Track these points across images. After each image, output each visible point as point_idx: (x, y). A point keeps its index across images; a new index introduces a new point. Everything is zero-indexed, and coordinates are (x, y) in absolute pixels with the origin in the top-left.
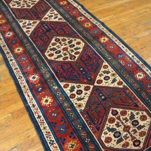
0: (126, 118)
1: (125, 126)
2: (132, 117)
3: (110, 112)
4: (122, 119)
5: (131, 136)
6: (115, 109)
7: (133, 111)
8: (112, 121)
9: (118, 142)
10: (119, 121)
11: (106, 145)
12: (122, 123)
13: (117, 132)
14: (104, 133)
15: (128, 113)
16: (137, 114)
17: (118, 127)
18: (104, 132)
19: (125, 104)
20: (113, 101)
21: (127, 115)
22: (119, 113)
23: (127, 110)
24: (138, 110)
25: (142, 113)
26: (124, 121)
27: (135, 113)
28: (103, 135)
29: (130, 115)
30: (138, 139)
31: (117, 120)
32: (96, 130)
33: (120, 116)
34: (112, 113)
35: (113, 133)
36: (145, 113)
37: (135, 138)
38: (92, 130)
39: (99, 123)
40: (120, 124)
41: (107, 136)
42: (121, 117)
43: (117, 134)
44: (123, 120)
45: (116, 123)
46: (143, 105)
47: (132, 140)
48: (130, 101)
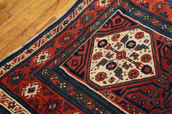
0: (127, 69)
1: (125, 58)
2: (119, 73)
3: (153, 69)
4: (133, 65)
5: (112, 49)
6: (148, 76)
7: (121, 81)
8: (146, 58)
9: (126, 37)
10: (136, 61)
11: (139, 30)
12: (130, 60)
13: (133, 47)
14: (148, 41)
15: (127, 77)
16: (112, 79)
17: (134, 53)
18: (150, 42)
19: (136, 89)
20: (159, 87)
21: (127, 73)
22: (140, 71)
23: (129, 80)
24: (113, 86)
25: (105, 83)
26: (128, 63)
27: (117, 80)
28: (149, 38)
29: (123, 74)
30: (102, 48)
31: (139, 61)
32: (162, 40)
33: (137, 67)
34: (151, 68)
35: (137, 44)
36: (101, 84)
37: (106, 49)
38: (166, 39)
39: (162, 50)
40: (132, 58)
41: (143, 39)
42: (134, 67)
43: (131, 45)
44: (130, 65)
45: (139, 57)
46: (107, 96)
47: (110, 45)
48: (129, 96)
